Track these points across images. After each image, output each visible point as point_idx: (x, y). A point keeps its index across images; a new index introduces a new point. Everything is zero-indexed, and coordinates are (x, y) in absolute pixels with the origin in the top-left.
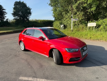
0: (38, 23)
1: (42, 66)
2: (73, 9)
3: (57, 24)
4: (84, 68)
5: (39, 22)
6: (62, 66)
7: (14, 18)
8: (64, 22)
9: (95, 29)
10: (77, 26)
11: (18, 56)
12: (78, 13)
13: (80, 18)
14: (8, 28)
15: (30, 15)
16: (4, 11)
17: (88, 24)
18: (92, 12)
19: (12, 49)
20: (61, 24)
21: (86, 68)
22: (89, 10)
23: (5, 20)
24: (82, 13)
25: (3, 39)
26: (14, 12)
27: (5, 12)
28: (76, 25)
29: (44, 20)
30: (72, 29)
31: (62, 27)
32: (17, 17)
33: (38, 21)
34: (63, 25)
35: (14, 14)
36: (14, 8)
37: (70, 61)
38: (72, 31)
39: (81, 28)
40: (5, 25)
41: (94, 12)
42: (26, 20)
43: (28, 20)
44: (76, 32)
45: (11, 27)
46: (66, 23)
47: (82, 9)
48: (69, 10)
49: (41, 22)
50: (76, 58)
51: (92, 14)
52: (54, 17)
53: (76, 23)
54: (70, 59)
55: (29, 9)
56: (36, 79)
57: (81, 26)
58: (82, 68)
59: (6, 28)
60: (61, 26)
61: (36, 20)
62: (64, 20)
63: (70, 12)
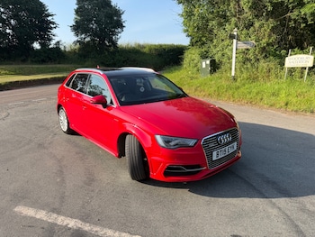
0: (144, 54)
1: (93, 180)
2: (241, 11)
3: (194, 57)
4: (213, 199)
5: (146, 50)
6: (149, 186)
7: (76, 39)
8: (215, 51)
9: (308, 74)
10: (252, 65)
11: (44, 148)
12: (257, 25)
13: (264, 41)
14: (58, 66)
15: (119, 30)
16: (49, 18)
17: (287, 59)
18: (305, 20)
19: (42, 127)
20: (204, 57)
21: (220, 199)
22: (294, 15)
23: (52, 44)
24: (272, 23)
25: (35, 98)
26: (76, 22)
27: (53, 23)
28: (249, 60)
29: (161, 46)
30: (233, 74)
31: (204, 66)
32: (83, 36)
33: (144, 47)
34: (208, 62)
35: (77, 28)
36: (77, 12)
37: (166, 174)
38: (235, 79)
39: (265, 70)
40: (50, 59)
41: (309, 20)
42: (110, 46)
43: (114, 44)
44: (244, 85)
45: (68, 63)
46: (220, 54)
47: (270, 8)
48: (228, 14)
49: (150, 50)
50: (187, 167)
51: (303, 25)
52: (188, 36)
53: (251, 56)
54: (168, 168)
55: (117, 13)
56: (55, 215)
57: (263, 64)
58: (207, 198)
59: (54, 66)
60: (204, 64)
61: (139, 45)
62: (215, 46)
63: (233, 20)
